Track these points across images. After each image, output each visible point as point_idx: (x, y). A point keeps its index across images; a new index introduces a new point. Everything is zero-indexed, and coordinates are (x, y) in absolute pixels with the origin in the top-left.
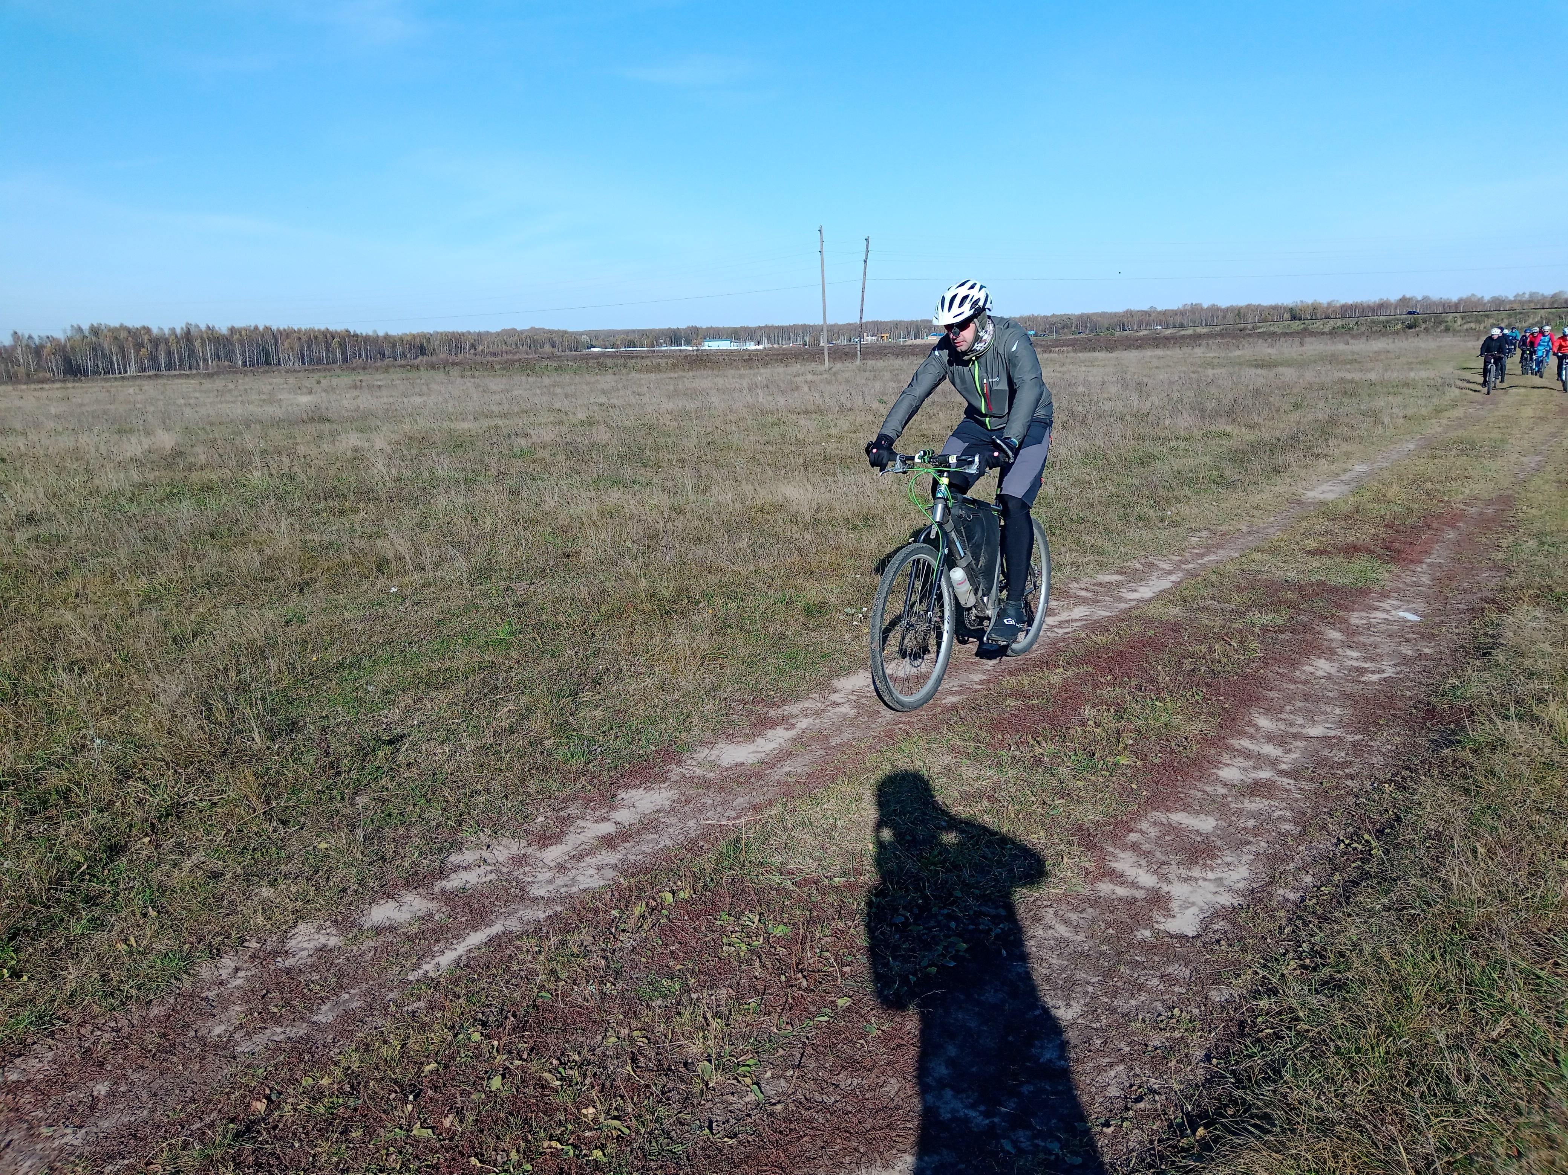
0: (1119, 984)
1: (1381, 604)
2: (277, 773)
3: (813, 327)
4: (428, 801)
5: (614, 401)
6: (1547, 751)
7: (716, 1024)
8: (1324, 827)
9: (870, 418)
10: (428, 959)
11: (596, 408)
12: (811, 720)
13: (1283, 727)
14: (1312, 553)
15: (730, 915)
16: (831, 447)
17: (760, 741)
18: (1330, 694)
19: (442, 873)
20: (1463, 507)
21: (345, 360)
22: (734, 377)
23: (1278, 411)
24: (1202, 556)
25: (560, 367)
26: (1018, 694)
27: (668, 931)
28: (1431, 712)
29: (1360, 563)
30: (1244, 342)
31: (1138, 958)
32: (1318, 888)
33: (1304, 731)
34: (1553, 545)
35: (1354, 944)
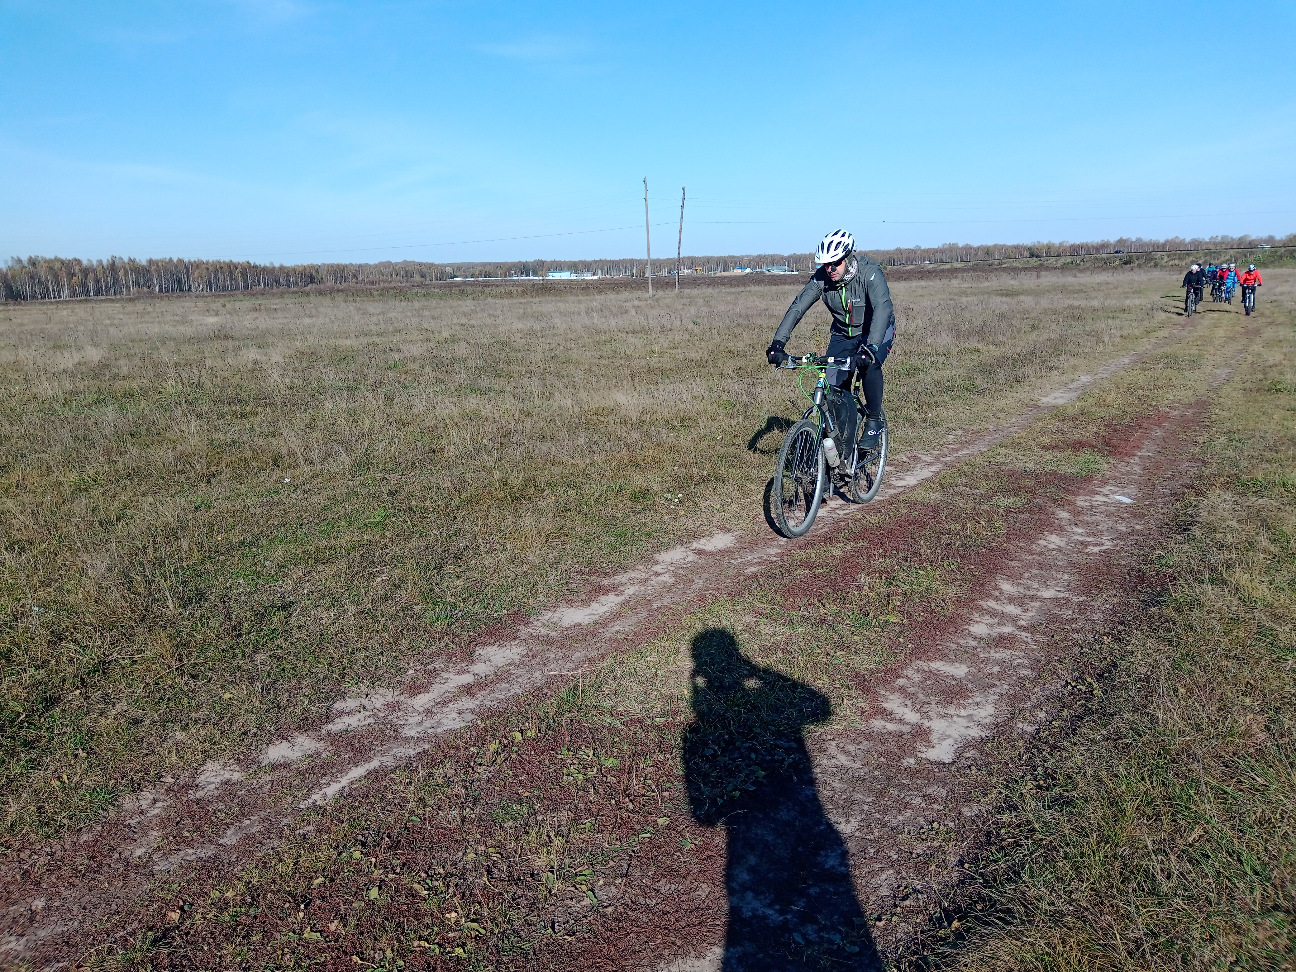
0: (889, 803)
1: (1101, 490)
2: (188, 635)
3: (639, 261)
4: (316, 658)
5: (473, 322)
6: (1234, 608)
7: (557, 841)
8: (1055, 673)
9: (687, 336)
10: (316, 791)
11: (458, 328)
12: (637, 587)
13: (1022, 591)
14: (1046, 448)
15: (569, 750)
16: (654, 361)
17: (594, 605)
18: (1060, 564)
19: (328, 718)
20: (1168, 410)
21: (246, 287)
22: (573, 303)
23: (1018, 332)
24: (957, 450)
25: (428, 293)
26: (806, 565)
27: (518, 765)
28: (1142, 578)
29: (1085, 456)
30: (992, 275)
31: (904, 782)
32: (1050, 723)
33: (1039, 594)
34: (1239, 441)
35: (1080, 769)
